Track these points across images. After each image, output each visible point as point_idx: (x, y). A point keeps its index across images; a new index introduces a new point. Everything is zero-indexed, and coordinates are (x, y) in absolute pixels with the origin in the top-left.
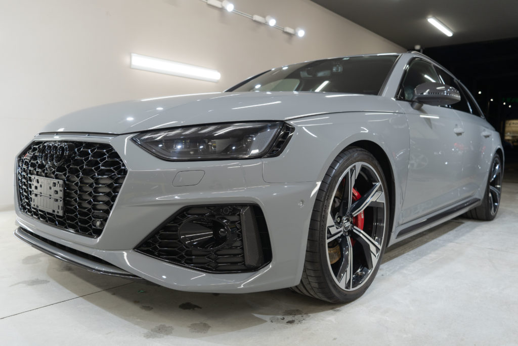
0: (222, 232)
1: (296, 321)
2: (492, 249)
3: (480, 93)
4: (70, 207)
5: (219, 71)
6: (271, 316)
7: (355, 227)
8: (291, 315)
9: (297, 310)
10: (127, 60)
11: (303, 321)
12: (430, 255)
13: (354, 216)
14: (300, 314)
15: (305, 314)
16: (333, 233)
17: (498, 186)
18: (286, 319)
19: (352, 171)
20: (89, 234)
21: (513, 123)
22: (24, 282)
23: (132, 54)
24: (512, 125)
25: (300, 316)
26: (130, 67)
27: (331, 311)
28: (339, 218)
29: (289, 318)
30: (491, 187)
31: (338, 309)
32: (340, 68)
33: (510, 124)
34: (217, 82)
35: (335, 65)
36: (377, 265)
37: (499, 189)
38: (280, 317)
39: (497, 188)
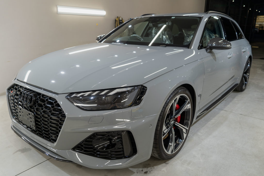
0: (113, 141)
1: (148, 172)
2: (241, 114)
3: (244, 6)
4: (38, 123)
5: (105, 10)
6: (137, 169)
7: (176, 123)
8: (146, 167)
9: (149, 164)
10: (55, 10)
11: (152, 172)
12: (212, 121)
13: (176, 118)
14: (150, 167)
15: (152, 167)
16: (165, 133)
17: (248, 74)
18: (143, 170)
19: (175, 101)
20: (49, 140)
21: (261, 18)
22: (19, 150)
23: (58, 6)
24: (260, 19)
25: (150, 168)
26: (57, 13)
27: (164, 164)
28: (168, 121)
29: (145, 170)
30: (244, 75)
31: (167, 162)
32: (170, 23)
33: (259, 18)
34: (104, 16)
35: (168, 21)
36: (186, 137)
37: (248, 75)
38: (141, 169)
39: (247, 75)
